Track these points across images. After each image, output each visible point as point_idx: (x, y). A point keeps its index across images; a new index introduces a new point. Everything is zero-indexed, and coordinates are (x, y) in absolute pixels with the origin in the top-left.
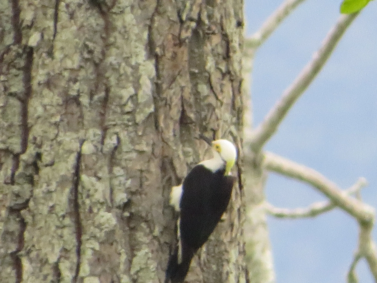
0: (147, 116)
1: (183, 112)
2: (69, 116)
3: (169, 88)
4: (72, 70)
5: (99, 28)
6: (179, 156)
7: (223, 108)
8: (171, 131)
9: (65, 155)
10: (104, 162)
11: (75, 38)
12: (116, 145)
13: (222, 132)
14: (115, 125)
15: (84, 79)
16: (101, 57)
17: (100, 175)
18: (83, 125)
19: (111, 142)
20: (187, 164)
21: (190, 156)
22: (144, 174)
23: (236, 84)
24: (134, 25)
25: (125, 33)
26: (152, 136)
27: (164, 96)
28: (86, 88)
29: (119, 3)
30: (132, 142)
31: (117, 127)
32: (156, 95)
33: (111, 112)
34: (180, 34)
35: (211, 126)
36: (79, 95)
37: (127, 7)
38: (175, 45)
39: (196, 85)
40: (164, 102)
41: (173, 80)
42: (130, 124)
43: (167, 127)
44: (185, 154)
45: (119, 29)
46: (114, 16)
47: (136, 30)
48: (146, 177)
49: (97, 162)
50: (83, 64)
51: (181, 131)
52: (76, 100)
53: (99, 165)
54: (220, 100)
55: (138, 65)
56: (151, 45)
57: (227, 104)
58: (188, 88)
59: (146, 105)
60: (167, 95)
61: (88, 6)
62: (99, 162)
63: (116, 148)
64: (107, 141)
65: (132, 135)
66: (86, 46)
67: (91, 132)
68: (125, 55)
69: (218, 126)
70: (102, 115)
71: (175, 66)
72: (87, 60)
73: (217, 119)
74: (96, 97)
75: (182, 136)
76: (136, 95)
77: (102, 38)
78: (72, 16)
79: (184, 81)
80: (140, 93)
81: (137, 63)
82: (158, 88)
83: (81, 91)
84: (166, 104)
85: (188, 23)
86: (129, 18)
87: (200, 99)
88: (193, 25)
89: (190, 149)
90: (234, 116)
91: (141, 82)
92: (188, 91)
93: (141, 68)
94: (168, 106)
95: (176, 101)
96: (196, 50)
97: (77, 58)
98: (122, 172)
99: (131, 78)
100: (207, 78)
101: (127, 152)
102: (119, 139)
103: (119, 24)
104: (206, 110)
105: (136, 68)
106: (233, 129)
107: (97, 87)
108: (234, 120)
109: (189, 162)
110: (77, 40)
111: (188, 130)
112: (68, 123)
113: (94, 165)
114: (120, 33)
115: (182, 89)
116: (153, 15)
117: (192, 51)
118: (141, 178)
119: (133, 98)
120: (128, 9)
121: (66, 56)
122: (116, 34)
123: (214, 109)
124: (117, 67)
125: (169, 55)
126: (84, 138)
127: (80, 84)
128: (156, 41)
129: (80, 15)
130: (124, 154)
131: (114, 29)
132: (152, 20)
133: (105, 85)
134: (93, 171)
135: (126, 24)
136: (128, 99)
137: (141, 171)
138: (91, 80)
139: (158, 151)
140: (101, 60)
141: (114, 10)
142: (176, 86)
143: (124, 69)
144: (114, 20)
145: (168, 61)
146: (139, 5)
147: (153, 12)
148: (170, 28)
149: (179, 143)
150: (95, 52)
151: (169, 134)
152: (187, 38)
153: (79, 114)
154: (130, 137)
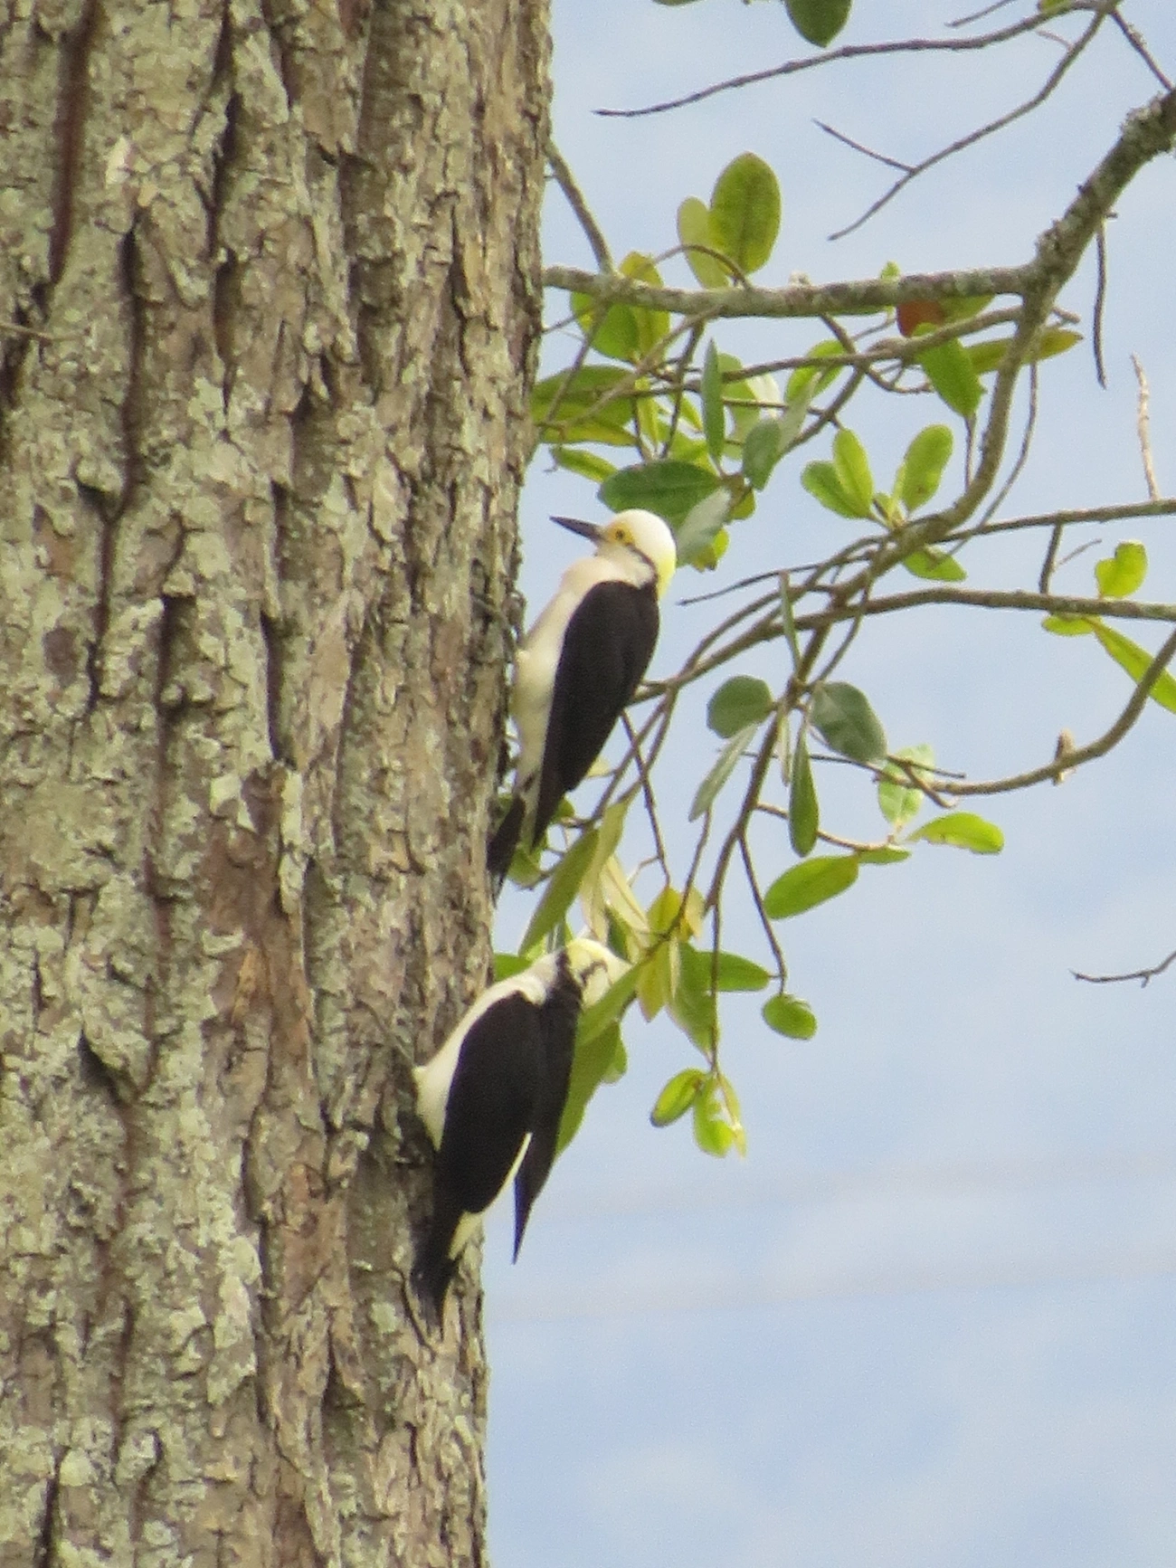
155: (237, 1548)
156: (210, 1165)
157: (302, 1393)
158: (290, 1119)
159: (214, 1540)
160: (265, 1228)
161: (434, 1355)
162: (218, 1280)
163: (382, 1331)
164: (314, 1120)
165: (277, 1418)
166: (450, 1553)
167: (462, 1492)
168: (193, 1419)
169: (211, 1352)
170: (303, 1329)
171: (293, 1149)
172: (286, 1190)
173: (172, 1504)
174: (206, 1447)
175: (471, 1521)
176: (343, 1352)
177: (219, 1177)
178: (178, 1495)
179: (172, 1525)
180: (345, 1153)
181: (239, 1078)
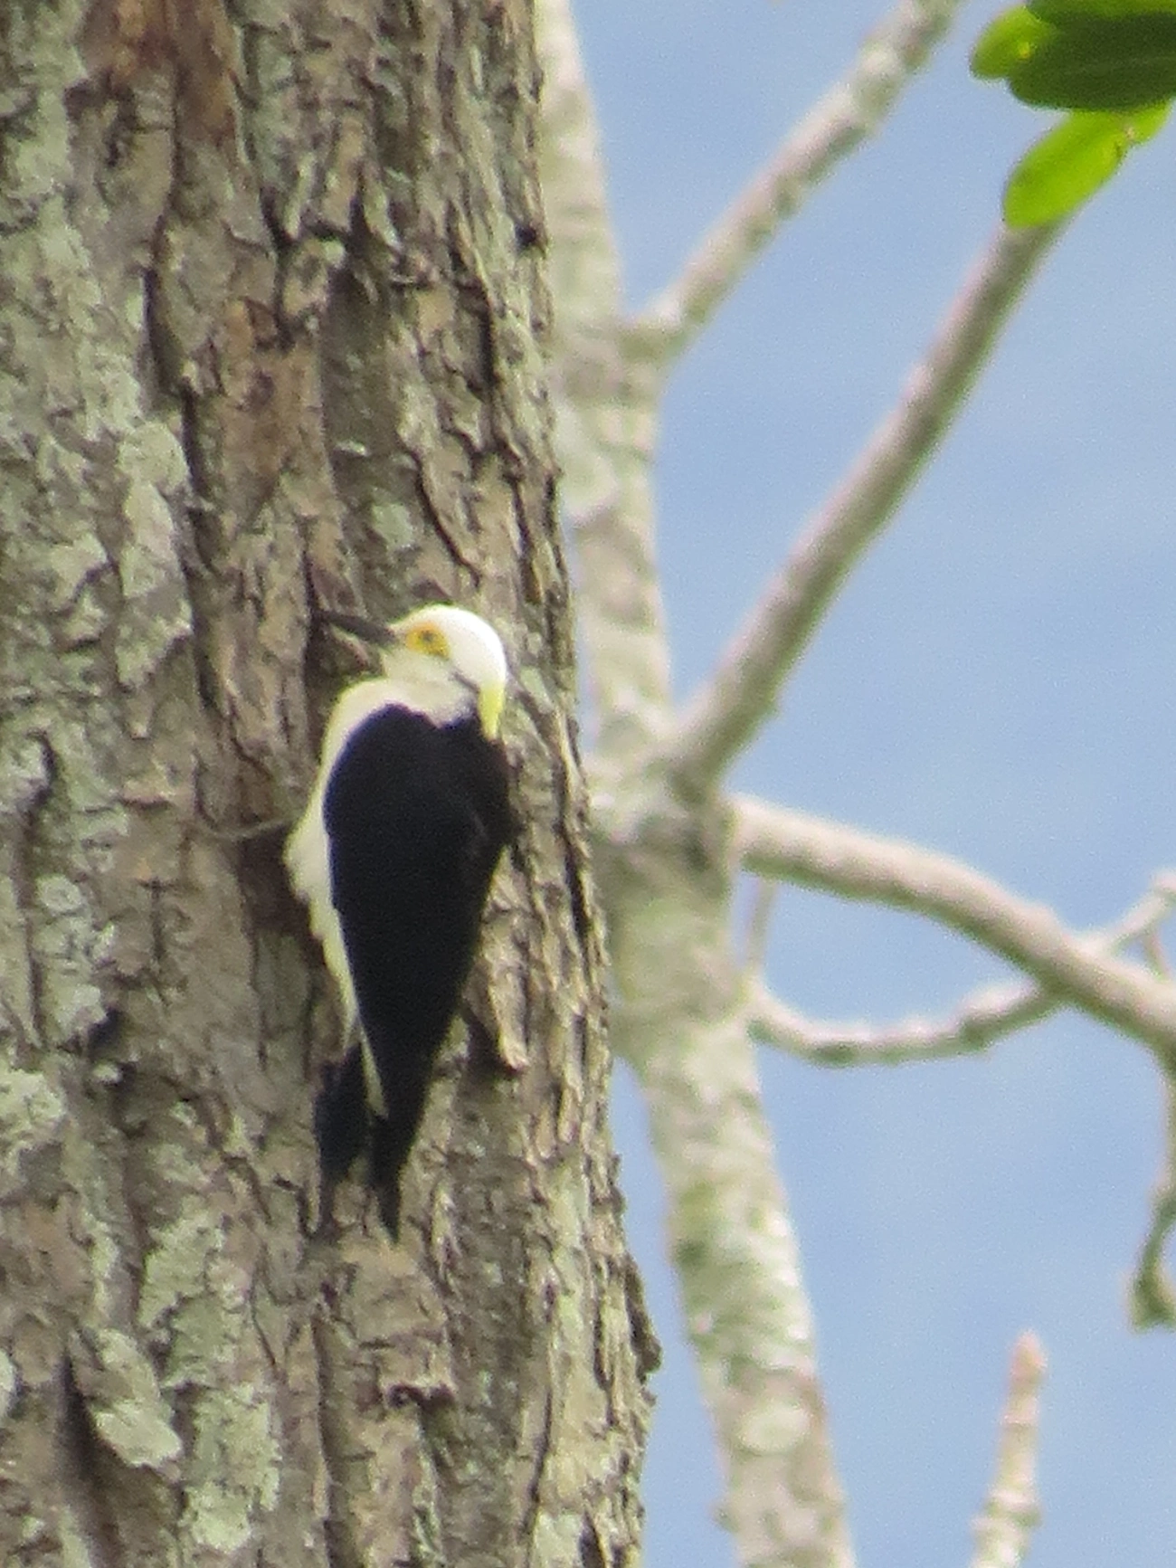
0: (161, 652)
1: (316, 626)
3: (250, 527)
7: (483, 598)
8: (270, 709)
12: (45, 783)
14: (29, 702)
19: (20, 772)
22: (171, 899)
23: (533, 494)
24: (83, 274)
25: (49, 308)
26: (192, 738)
27: (232, 561)
29: (16, 184)
30: (110, 766)
31: (39, 708)
32: (195, 563)
33: (11, 645)
34: (278, 300)
37: (46, 198)
38: (262, 345)
39: (361, 510)
40: (232, 589)
41: (266, 491)
42: (96, 690)
43: (251, 693)
45: (20, 293)
47: (94, 294)
48: (178, 913)
51: (312, 705)
54: (468, 565)
55: (112, 439)
56: (159, 354)
57: (501, 580)
58: (332, 520)
59: (159, 604)
60: (243, 562)
63: (43, 797)
64: (4, 771)
65: (107, 738)
68: (52, 404)
71: (271, 435)
76: (114, 566)
79: (311, 495)
80: (131, 558)
81: (106, 433)
82: (200, 532)
84: (240, 597)
85: (312, 247)
86: (60, 244)
87: (386, 567)
88: (334, 252)
90: (535, 629)
91: (128, 512)
92: (329, 536)
93: (125, 450)
94: (249, 608)
95: (283, 580)
96: (354, 362)
98: (74, 896)
99: (87, 499)
100: (412, 478)
101: (92, 812)
102: (52, 761)
103: (19, 271)
105: (103, 454)
108: (536, 641)
114: (26, 309)
115: (305, 527)
116: (162, 225)
117: (333, 366)
118: (156, 920)
119: (104, 580)
120: (55, 207)
122: (11, 314)
124: (25, 454)
125: (238, 389)
128: (179, 334)
130: (75, 819)
132: (158, 248)
135: (50, 273)
136: (80, 588)
137: (155, 887)
139: (220, 798)
142: (278, 519)
143: (54, 460)
145: (236, 414)
146: (100, 186)
147: (158, 210)
148: (234, 277)
151: (264, 725)
152: (314, 309)
154: (97, 746)
155: (186, 906)
156: (93, 314)
157: (268, 657)
158: (219, 233)
159: (145, 896)
160: (190, 405)
161: (477, 578)
162: (119, 493)
163: (391, 546)
164: (253, 228)
165: (231, 698)
166: (530, 887)
167: (543, 786)
168: (99, 712)
169: (117, 605)
170: (262, 554)
171: (224, 277)
172: (218, 343)
173: (78, 846)
174: (124, 753)
175: (560, 830)
176: (330, 585)
177: (112, 331)
178: (88, 830)
179: (80, 879)
180: (308, 275)
181: (129, 174)
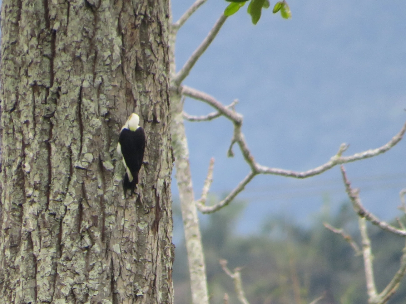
0: (117, 66)
1: (137, 65)
2: (76, 67)
3: (129, 51)
4: (77, 42)
5: (91, 20)
6: (135, 88)
7: (159, 62)
8: (131, 74)
9: (74, 88)
10: (95, 92)
11: (79, 24)
12: (101, 82)
13: (158, 75)
14: (100, 72)
15: (83, 47)
16: (92, 35)
17: (92, 98)
18: (83, 72)
19: (98, 81)
20: (139, 92)
21: (141, 88)
22: (116, 98)
23: (166, 49)
24: (110, 18)
25: (105, 22)
26: (120, 77)
27: (127, 55)
28: (84, 52)
29: (102, 6)
30: (110, 80)
32: (122, 55)
33: (98, 64)
34: (135, 23)
35: (152, 72)
36: (81, 56)
38: (132, 28)
39: (144, 50)
40: (126, 59)
41: (131, 47)
43: (128, 72)
44: (138, 87)
45: (102, 20)
46: (99, 13)
47: (111, 20)
48: (117, 100)
49: (91, 92)
50: (83, 39)
51: (136, 74)
52: (79, 58)
53: (92, 93)
54: (156, 58)
56: (119, 29)
57: (161, 60)
58: (140, 51)
59: (117, 60)
60: (128, 56)
61: (85, 8)
62: (92, 91)
63: (101, 84)
64: (96, 80)
65: (110, 77)
66: (84, 29)
67: (87, 76)
68: (105, 34)
69: (156, 71)
70: (94, 66)
71: (133, 40)
72: (85, 37)
73: (155, 68)
74: (90, 57)
75: (136, 77)
76: (112, 55)
77: (93, 25)
78: (77, 13)
79: (137, 48)
80: (114, 54)
81: (112, 38)
82: (123, 51)
83: (82, 53)
84: (128, 60)
85: (139, 16)
86: (107, 14)
87: (146, 57)
88: (142, 17)
89: (141, 84)
90: (165, 66)
91: (114, 48)
92: (139, 53)
93: (114, 41)
94: (129, 61)
95: (133, 58)
96: (144, 31)
97: (79, 36)
98: (104, 97)
99: (109, 46)
100: (150, 46)
101: (107, 86)
102: (102, 79)
103: (102, 17)
104: (149, 63)
105: (111, 41)
106: (164, 73)
107: (90, 51)
108: (165, 68)
109: (140, 91)
110: (79, 26)
111: (140, 74)
112: (75, 71)
113: (89, 93)
114: (103, 22)
115: (136, 52)
116: (121, 12)
117: (141, 32)
118: (115, 100)
119: (110, 57)
120: (107, 9)
121: (73, 35)
122: (101, 22)
123: (154, 63)
124: (101, 40)
125: (129, 34)
126: (84, 79)
127: (81, 49)
128: (122, 26)
129: (81, 12)
130: (105, 87)
131: (99, 20)
132: (120, 15)
133: (95, 50)
134: (89, 97)
135: (106, 17)
136: (107, 58)
137: (115, 96)
138: (86, 47)
139: (123, 85)
140: (93, 37)
141: (99, 10)
142: (133, 51)
143: (105, 41)
144: (99, 15)
145: (128, 37)
146: (113, 7)
147: (120, 10)
148: (129, 20)
149: (135, 81)
150: (90, 33)
151: (130, 76)
152: (139, 24)
153: (81, 66)
154: (108, 78)
